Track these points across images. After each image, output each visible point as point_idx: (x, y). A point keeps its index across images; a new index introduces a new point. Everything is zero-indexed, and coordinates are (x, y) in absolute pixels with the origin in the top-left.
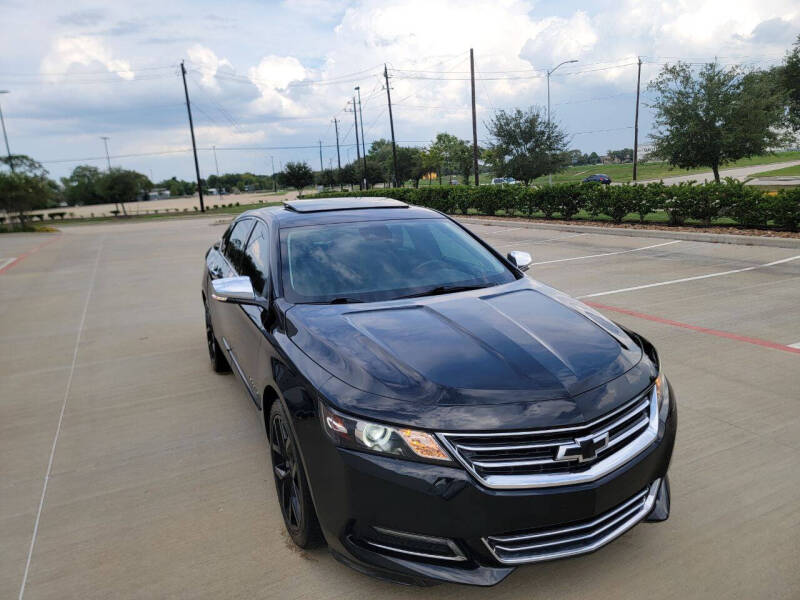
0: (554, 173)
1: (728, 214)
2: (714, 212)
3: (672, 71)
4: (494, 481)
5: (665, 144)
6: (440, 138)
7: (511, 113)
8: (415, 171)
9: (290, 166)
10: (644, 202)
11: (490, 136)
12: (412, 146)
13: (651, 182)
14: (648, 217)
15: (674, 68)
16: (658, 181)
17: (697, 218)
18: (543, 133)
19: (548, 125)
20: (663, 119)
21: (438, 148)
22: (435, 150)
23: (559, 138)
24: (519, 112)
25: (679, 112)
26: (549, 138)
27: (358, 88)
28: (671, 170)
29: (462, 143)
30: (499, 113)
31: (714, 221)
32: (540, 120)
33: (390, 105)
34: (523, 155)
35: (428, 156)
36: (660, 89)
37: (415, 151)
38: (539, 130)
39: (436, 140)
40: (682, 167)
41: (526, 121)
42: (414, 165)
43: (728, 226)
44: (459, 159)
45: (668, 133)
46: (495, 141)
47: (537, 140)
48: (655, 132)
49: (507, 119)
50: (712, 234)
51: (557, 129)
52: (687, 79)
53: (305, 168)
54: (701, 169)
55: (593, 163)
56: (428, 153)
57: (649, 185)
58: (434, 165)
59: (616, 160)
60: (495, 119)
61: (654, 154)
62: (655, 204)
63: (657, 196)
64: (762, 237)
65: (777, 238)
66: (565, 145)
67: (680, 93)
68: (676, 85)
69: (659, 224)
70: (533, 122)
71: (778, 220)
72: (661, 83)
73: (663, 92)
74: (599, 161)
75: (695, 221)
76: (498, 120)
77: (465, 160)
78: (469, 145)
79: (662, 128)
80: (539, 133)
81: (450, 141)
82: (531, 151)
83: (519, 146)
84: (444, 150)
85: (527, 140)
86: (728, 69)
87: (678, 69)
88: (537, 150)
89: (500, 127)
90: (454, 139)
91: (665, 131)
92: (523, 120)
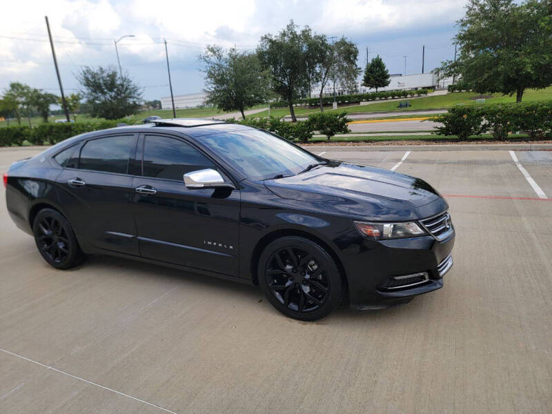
0: (135, 114)
3: (212, 50)
5: (213, 96)
6: (13, 86)
7: (95, 70)
11: (81, 86)
15: (212, 48)
18: (122, 85)
19: (124, 80)
20: (209, 80)
21: (12, 94)
23: (134, 90)
24: (101, 69)
25: (219, 78)
26: (127, 89)
28: (218, 113)
29: (35, 91)
30: (85, 69)
32: (118, 76)
34: (109, 101)
35: (3, 101)
36: (206, 61)
38: (119, 82)
39: (9, 88)
40: (224, 110)
41: (108, 76)
44: (36, 104)
45: (213, 89)
46: (85, 90)
47: (118, 90)
48: (205, 88)
49: (92, 74)
51: (132, 83)
52: (220, 57)
54: (235, 111)
56: (2, 99)
59: (151, 107)
60: (82, 73)
66: (139, 95)
67: (218, 64)
68: (214, 59)
70: (113, 76)
72: (208, 57)
73: (208, 63)
76: (85, 74)
77: (41, 105)
78: (43, 93)
79: (210, 86)
80: (119, 85)
81: (23, 89)
82: (115, 98)
83: (104, 93)
84: (18, 96)
85: (111, 90)
86: (242, 53)
87: (215, 50)
88: (119, 97)
89: (87, 79)
90: (27, 87)
91: (212, 87)
92: (105, 75)
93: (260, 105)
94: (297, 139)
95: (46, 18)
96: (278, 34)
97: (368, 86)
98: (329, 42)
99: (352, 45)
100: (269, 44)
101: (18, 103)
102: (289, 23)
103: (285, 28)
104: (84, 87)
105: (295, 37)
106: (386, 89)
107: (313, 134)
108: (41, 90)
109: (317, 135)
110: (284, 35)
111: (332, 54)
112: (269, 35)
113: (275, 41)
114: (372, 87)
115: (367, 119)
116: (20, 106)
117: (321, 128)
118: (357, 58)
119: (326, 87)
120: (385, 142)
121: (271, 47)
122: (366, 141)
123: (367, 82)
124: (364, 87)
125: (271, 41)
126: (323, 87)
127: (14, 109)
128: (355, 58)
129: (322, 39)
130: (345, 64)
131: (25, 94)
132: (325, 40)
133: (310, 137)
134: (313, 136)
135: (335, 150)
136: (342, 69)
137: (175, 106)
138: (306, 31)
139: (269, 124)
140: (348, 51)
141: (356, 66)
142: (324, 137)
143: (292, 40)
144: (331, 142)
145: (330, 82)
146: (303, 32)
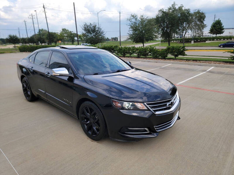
1: (151, 55)
2: (147, 54)
3: (133, 16)
4: (157, 113)
5: (131, 36)
6: (63, 30)
7: (88, 24)
8: (55, 40)
9: (10, 36)
10: (131, 51)
11: (82, 30)
12: (53, 32)
13: (132, 46)
14: (132, 55)
15: (133, 15)
16: (134, 46)
17: (144, 56)
19: (99, 28)
20: (131, 29)
21: (62, 33)
22: (62, 34)
23: (102, 33)
24: (91, 24)
25: (135, 28)
26: (100, 32)
27: (36, 11)
28: (133, 43)
29: (70, 32)
30: (85, 24)
31: (147, 57)
32: (97, 27)
33: (46, 17)
34: (92, 37)
35: (59, 35)
36: (130, 21)
37: (55, 33)
38: (96, 30)
39: (62, 30)
40: (136, 43)
41: (93, 27)
42: (55, 38)
43: (151, 58)
44: (70, 37)
45: (132, 33)
46: (84, 32)
47: (96, 32)
48: (129, 33)
49: (87, 26)
50: (148, 60)
51: (102, 30)
52: (136, 19)
53: (16, 37)
54: (140, 43)
55: (108, 41)
56: (59, 34)
57: (132, 47)
58: (62, 38)
59: (114, 40)
60: (84, 25)
61: (129, 39)
62: (134, 52)
63: (134, 50)
64: (159, 61)
65: (162, 61)
66: (104, 35)
67: (135, 22)
68: (134, 20)
69: (135, 57)
70: (95, 27)
71: (162, 56)
72: (130, 19)
73: (131, 22)
74: (109, 40)
75: (143, 57)
76: (85, 26)
77: (72, 37)
78: (73, 33)
79: (131, 32)
80: (97, 30)
81: (66, 31)
82: (95, 36)
83: (91, 34)
84: (65, 34)
85: (93, 32)
86: (146, 17)
87: (134, 16)
88: (96, 35)
89: (85, 28)
90: (68, 30)
91: (131, 33)
92: (92, 26)
93: (152, 41)
94: (160, 57)
95: (74, 3)
96: (167, 9)
97: (212, 33)
98: (192, 12)
99: (203, 14)
100: (162, 13)
101: (64, 36)
102: (173, 3)
103: (171, 6)
104: (84, 31)
105: (175, 10)
106: (222, 35)
107: (168, 55)
108: (72, 32)
109: (170, 56)
110: (170, 9)
111: (192, 18)
112: (163, 9)
113: (165, 11)
114: (214, 34)
115: (206, 49)
116: (65, 37)
117: (172, 53)
118: (205, 20)
119: (187, 33)
120: (201, 61)
121: (163, 15)
122: (194, 60)
123: (212, 31)
124: (210, 34)
125: (163, 12)
126: (185, 33)
127: (63, 39)
128: (204, 20)
129: (188, 11)
130: (198, 23)
131: (67, 33)
132: (190, 11)
133: (167, 56)
134: (168, 56)
135: (176, 63)
136: (196, 25)
137: (121, 40)
138: (181, 7)
139: (149, 50)
140: (200, 16)
141: (204, 23)
142: (173, 57)
143: (173, 11)
144: (176, 59)
145: (190, 31)
146: (179, 7)
